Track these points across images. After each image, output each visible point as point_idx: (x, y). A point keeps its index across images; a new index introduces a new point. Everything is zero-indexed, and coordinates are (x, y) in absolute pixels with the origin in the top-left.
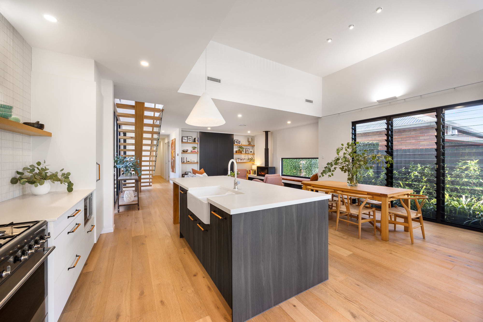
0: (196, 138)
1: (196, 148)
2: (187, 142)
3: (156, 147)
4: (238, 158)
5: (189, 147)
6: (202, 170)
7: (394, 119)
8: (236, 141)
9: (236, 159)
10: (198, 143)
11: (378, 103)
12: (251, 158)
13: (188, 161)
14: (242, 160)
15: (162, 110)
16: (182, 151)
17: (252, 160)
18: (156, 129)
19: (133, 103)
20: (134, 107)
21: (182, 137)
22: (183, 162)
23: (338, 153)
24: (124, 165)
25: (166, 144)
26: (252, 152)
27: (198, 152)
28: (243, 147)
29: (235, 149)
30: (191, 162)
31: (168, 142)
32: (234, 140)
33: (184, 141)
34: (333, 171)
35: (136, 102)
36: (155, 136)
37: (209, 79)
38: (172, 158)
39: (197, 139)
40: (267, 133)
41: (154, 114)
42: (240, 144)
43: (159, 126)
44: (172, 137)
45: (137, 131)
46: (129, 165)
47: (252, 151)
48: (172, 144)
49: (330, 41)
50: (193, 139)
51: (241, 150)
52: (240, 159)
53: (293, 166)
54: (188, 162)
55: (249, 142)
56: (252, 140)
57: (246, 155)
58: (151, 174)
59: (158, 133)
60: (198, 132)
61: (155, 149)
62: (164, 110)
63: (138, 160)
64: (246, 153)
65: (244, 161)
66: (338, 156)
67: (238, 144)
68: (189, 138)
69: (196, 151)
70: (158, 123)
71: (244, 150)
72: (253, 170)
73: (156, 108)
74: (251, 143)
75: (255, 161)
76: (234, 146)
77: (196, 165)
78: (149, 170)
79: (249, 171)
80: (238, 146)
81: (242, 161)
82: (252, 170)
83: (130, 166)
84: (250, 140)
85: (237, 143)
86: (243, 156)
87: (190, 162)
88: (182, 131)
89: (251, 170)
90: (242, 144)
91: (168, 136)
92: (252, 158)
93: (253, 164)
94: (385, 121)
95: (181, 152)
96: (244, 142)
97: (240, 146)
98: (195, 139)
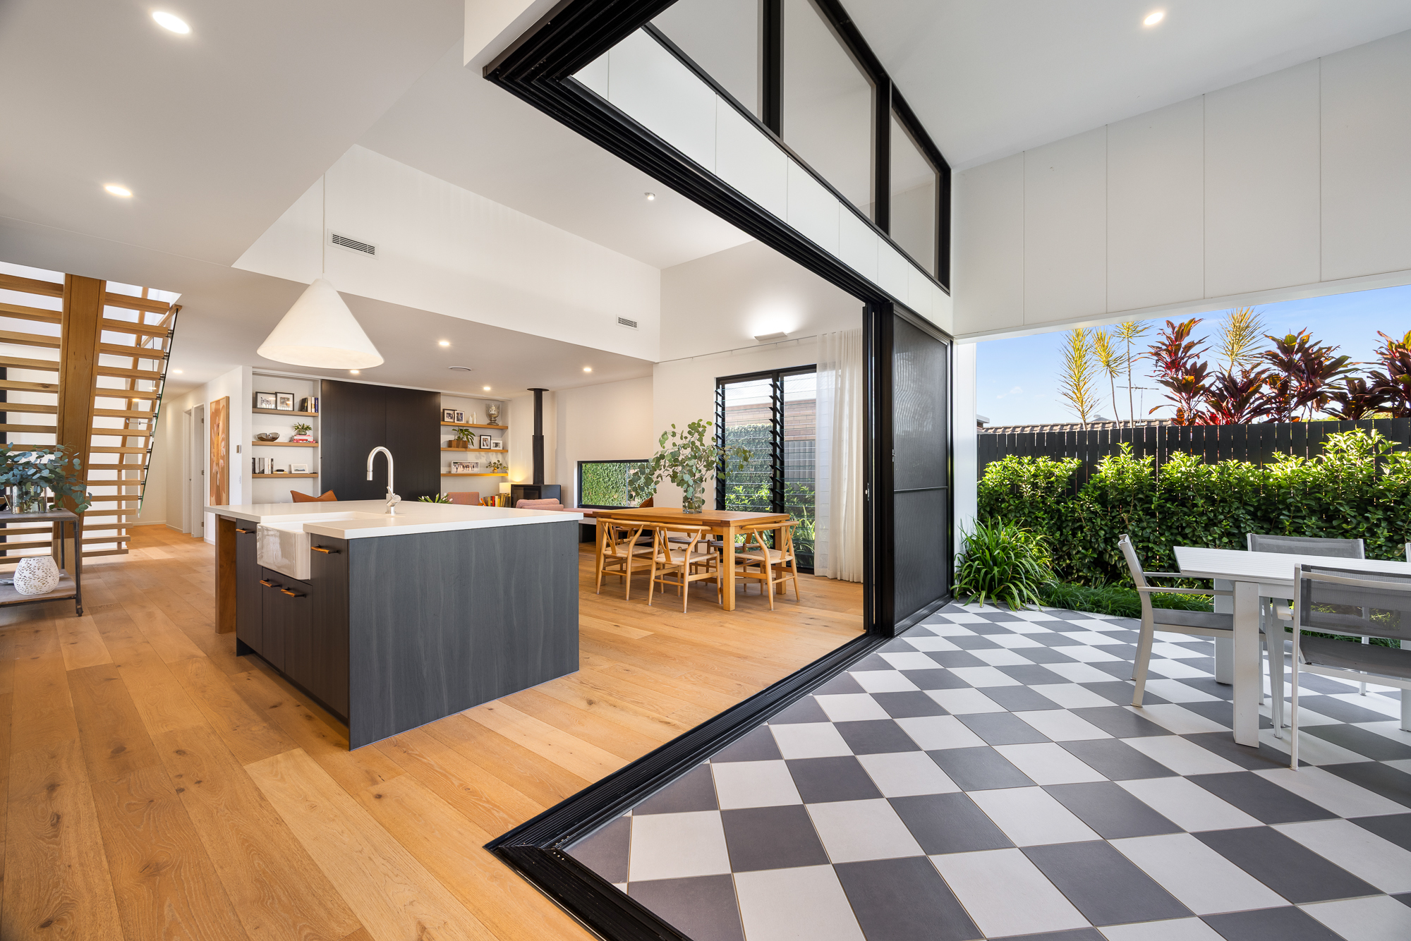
0: (309, 398)
1: (308, 428)
2: (275, 412)
3: (146, 421)
4: (454, 463)
5: (283, 428)
6: (330, 493)
7: (786, 378)
8: (450, 414)
9: (450, 466)
10: (316, 414)
11: (757, 343)
12: (497, 462)
13: (278, 471)
14: (467, 467)
15: (177, 309)
16: (255, 437)
17: (500, 468)
18: (146, 365)
19: (58, 278)
20: (62, 290)
21: (257, 393)
22: (257, 471)
23: (662, 443)
24: (14, 475)
25: (190, 414)
26: (501, 445)
27: (317, 442)
28: (471, 430)
29: (445, 437)
30: (291, 472)
31: (201, 409)
32: (444, 410)
33: (264, 406)
34: (657, 483)
35: (70, 277)
36: (146, 386)
37: (337, 239)
38: (215, 459)
39: (311, 402)
40: (538, 393)
41: (142, 318)
42: (463, 422)
43: (164, 356)
44: (217, 393)
45: (71, 368)
46: (38, 475)
47: (501, 442)
48: (215, 414)
49: (651, 198)
50: (298, 400)
51: (465, 439)
52: (461, 464)
53: (610, 483)
54: (278, 474)
55: (490, 416)
56: (498, 413)
57: (483, 453)
58: (124, 512)
59: (160, 377)
60: (314, 381)
61: (143, 426)
62: (181, 306)
63: (76, 461)
64: (480, 448)
65: (476, 470)
66: (662, 449)
67: (456, 421)
68: (281, 398)
69: (310, 439)
70: (157, 343)
71: (476, 440)
72: (502, 497)
73: (149, 298)
74: (496, 421)
75: (509, 471)
76: (442, 428)
77: (310, 481)
78: (118, 498)
79: (489, 499)
80: (457, 428)
81: (469, 471)
82: (500, 495)
83: (38, 480)
84: (493, 411)
85: (451, 418)
86: (470, 457)
87: (287, 470)
88: (253, 374)
89: (496, 497)
90: (467, 422)
91: (199, 387)
92: (499, 461)
93: (504, 480)
94: (770, 381)
95: (251, 439)
96: (474, 417)
97: (460, 428)
98: (304, 401)
